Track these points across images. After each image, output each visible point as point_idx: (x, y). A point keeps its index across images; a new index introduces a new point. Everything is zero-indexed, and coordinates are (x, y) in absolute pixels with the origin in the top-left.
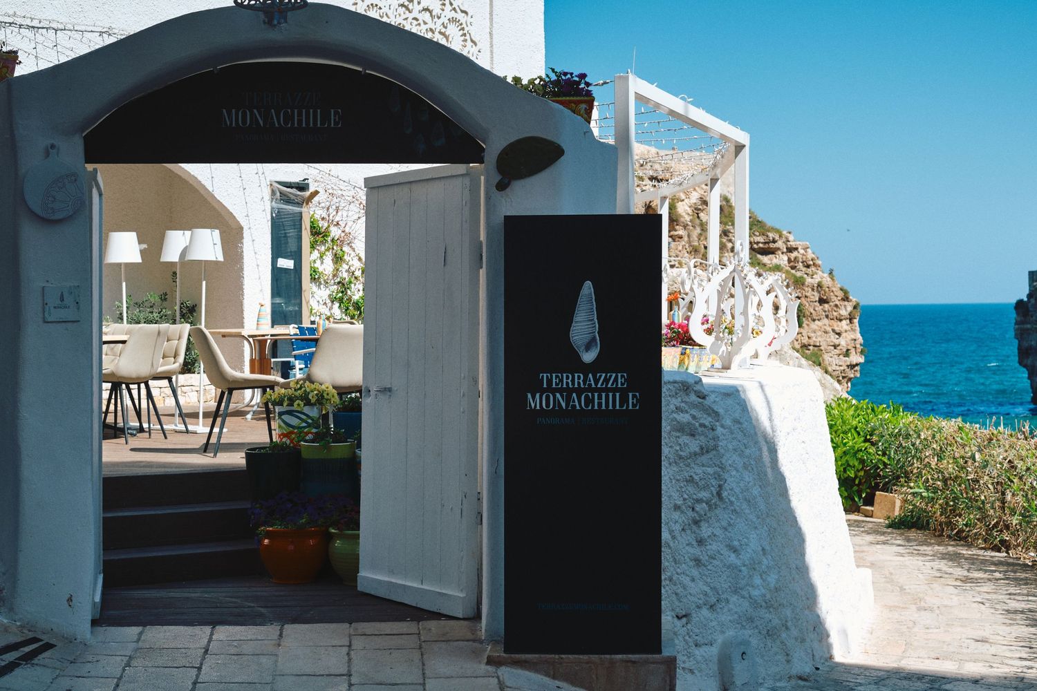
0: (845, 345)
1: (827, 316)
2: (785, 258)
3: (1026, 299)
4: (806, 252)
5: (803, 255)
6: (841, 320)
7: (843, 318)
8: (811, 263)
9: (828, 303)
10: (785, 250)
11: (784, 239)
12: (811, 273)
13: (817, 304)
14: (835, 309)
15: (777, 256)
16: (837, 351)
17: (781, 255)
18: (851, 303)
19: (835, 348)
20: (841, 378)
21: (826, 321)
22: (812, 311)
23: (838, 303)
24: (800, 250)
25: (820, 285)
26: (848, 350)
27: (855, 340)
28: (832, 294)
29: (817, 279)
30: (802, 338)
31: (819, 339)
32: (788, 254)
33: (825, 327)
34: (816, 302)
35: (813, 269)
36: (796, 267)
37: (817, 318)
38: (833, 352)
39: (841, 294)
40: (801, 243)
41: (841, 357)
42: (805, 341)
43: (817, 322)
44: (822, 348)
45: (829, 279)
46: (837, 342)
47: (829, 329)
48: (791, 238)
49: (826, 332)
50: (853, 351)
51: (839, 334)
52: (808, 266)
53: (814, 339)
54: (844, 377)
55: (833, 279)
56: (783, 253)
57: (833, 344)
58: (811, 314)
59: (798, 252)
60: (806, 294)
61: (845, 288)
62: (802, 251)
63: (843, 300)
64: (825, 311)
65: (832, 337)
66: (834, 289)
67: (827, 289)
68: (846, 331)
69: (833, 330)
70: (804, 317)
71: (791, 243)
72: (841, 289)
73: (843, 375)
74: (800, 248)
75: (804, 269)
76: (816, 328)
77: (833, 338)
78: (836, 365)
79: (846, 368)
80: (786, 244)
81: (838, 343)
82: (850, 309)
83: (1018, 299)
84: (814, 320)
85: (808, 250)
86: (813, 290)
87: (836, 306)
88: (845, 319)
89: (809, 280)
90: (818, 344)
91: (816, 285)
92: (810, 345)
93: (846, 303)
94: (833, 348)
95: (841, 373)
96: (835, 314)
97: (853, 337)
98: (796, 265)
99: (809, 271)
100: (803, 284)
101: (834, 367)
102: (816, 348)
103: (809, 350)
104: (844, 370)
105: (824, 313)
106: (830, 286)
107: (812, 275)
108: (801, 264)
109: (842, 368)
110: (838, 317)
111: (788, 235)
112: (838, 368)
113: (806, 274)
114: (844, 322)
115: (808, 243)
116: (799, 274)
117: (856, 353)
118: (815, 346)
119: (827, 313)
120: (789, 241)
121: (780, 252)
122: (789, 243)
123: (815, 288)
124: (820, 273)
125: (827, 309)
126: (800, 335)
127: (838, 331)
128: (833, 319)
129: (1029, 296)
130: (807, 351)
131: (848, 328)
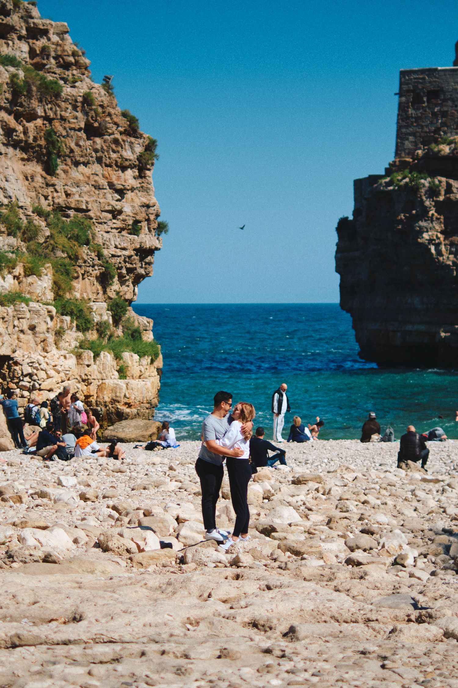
0: (131, 214)
1: (99, 160)
2: (25, 48)
3: (351, 218)
4: (63, 39)
5: (57, 44)
6: (124, 169)
7: (127, 163)
8: (72, 59)
9: (101, 135)
10: (24, 32)
11: (22, 12)
12: (70, 78)
13: (82, 134)
14: (113, 146)
15: (10, 43)
16: (119, 224)
17: (17, 41)
18: (141, 141)
19: (114, 217)
20: (124, 271)
21: (97, 168)
22: (73, 145)
23: (118, 136)
24: (51, 35)
25: (87, 100)
26: (136, 222)
27: (148, 206)
28: (108, 119)
29: (82, 88)
30: (55, 194)
31: (86, 198)
32: (30, 41)
33: (96, 178)
34: (80, 130)
35: (75, 72)
36: (45, 65)
37: (82, 160)
38: (110, 223)
39: (124, 123)
40: (53, 23)
41: (124, 233)
42: (61, 199)
43: (81, 168)
44: (91, 214)
45: (103, 92)
46: (118, 206)
47: (104, 182)
48: (35, 12)
49: (97, 187)
50: (144, 224)
51: (121, 192)
52: (66, 66)
53: (77, 197)
54: (130, 271)
55: (110, 94)
56: (20, 38)
57: (110, 208)
58: (72, 151)
59: (49, 39)
60: (63, 113)
61: (132, 113)
62: (55, 38)
63: (126, 133)
64: (96, 151)
65: (109, 196)
66: (112, 111)
67: (100, 110)
68: (132, 189)
69: (111, 185)
70: (59, 157)
71: (35, 21)
72: (124, 115)
73: (128, 265)
74: (51, 31)
75: (58, 71)
76: (81, 177)
77: (111, 198)
78: (116, 247)
79: (133, 253)
80: (26, 22)
81: (118, 208)
82: (139, 149)
83: (341, 216)
84: (77, 164)
85: (67, 36)
86: (75, 108)
87: (116, 141)
88: (132, 167)
89: (67, 90)
90: (84, 207)
91: (80, 99)
92: (70, 208)
93: (133, 139)
94: (110, 216)
95: (125, 261)
96: (114, 156)
97: (144, 200)
98: (45, 62)
99: (68, 74)
100: (57, 95)
101: (113, 251)
102: (80, 215)
103: (68, 216)
104: (130, 257)
105: (94, 154)
106: (106, 103)
107: (75, 82)
108: (53, 61)
109: (127, 253)
110: (119, 161)
111: (30, 6)
112: (119, 252)
113: (62, 79)
114: (129, 172)
115: (66, 24)
116: (50, 77)
117: (150, 231)
118: (78, 210)
119: (98, 154)
120: (32, 18)
121: (15, 36)
122: (31, 21)
123: (79, 104)
124: (88, 80)
125: (99, 147)
126: (51, 189)
127: (119, 187)
128: (110, 166)
129: (356, 213)
130: (64, 219)
131: (135, 183)
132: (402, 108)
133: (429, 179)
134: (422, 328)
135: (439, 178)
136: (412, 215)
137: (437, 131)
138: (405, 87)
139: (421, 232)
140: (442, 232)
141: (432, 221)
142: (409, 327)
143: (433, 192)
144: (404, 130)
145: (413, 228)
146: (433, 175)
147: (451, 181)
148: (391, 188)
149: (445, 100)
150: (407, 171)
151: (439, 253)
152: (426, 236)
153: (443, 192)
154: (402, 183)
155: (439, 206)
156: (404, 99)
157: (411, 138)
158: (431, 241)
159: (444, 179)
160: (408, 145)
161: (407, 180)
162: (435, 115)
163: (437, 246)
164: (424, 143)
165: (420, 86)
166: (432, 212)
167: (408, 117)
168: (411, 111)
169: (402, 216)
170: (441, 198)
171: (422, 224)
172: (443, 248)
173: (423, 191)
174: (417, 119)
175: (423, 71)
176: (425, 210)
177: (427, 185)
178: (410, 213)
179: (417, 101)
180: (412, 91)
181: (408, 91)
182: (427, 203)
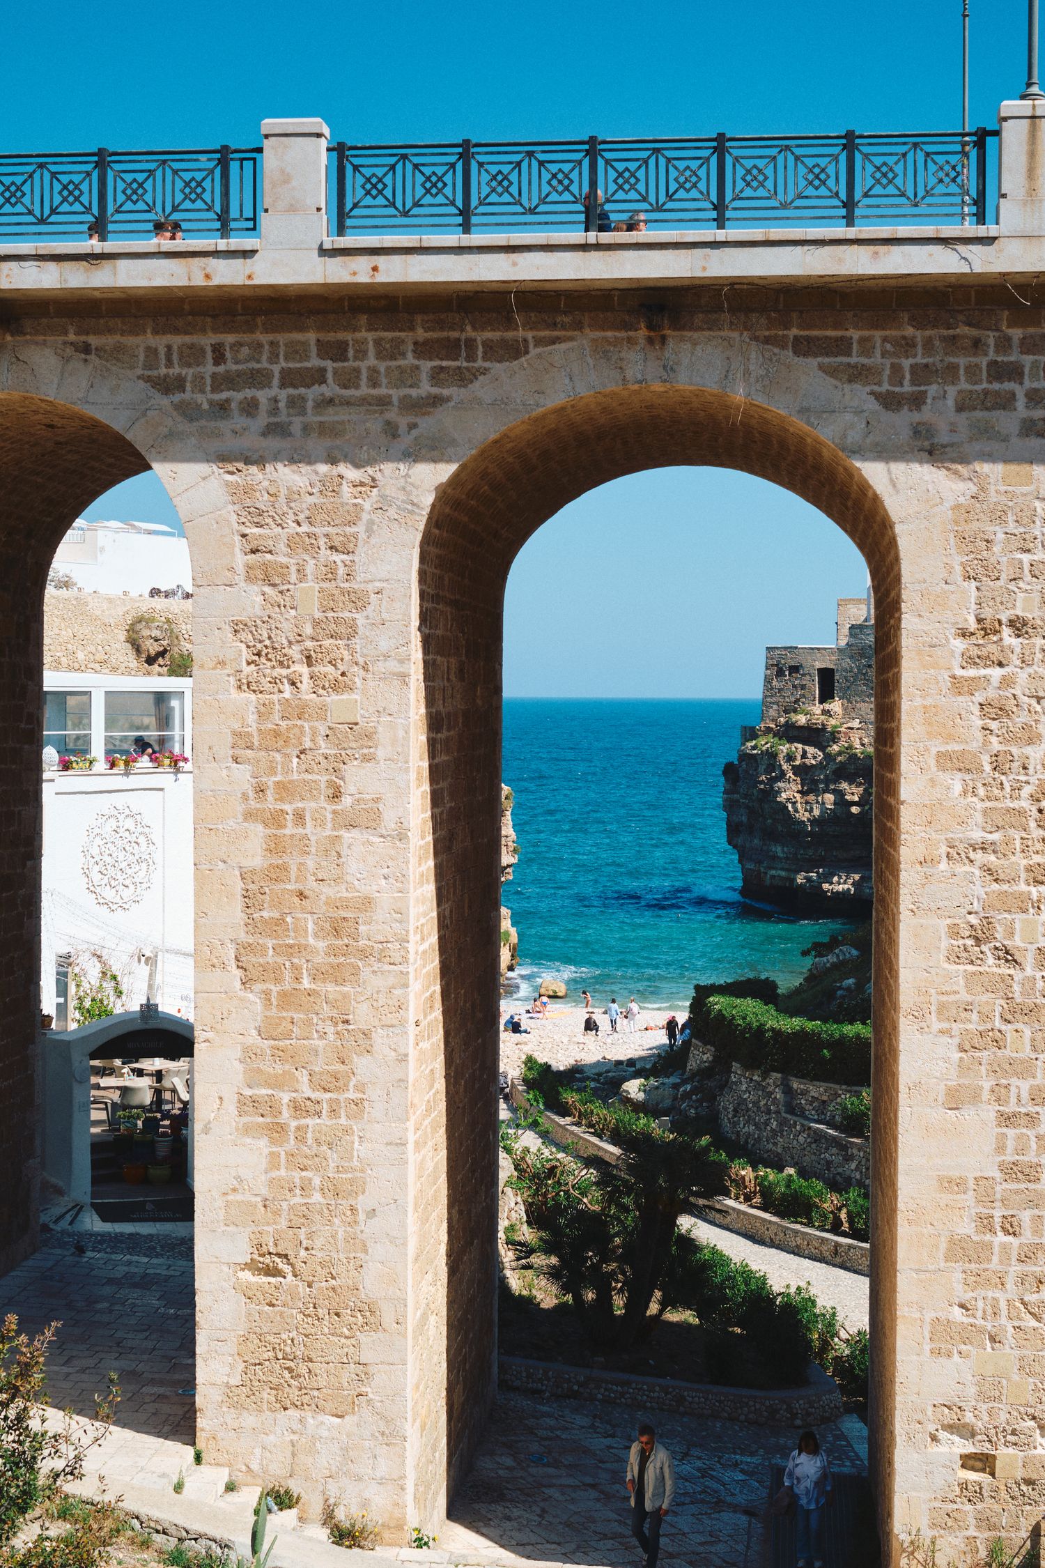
3: (736, 762)
27: (507, 836)
50: (504, 850)
117: (508, 852)
132: (768, 680)
133: (787, 746)
134: (783, 874)
135: (796, 744)
136: (772, 777)
137: (797, 701)
138: (770, 662)
139: (779, 792)
140: (798, 792)
141: (789, 782)
142: (773, 872)
143: (790, 758)
144: (769, 699)
145: (772, 788)
146: (791, 741)
147: (807, 748)
148: (755, 752)
149: (804, 675)
150: (771, 735)
151: (796, 811)
152: (784, 795)
153: (799, 757)
154: (764, 748)
155: (796, 770)
156: (769, 672)
157: (775, 707)
158: (788, 800)
159: (800, 746)
160: (772, 712)
161: (768, 745)
162: (794, 686)
163: (794, 803)
164: (786, 711)
165: (783, 662)
166: (790, 774)
167: (772, 689)
168: (775, 683)
169: (763, 778)
170: (798, 763)
171: (780, 784)
172: (799, 806)
173: (781, 756)
174: (780, 690)
175: (785, 648)
176: (782, 775)
177: (785, 751)
178: (770, 775)
179: (780, 673)
180: (777, 665)
181: (772, 665)
182: (785, 767)
